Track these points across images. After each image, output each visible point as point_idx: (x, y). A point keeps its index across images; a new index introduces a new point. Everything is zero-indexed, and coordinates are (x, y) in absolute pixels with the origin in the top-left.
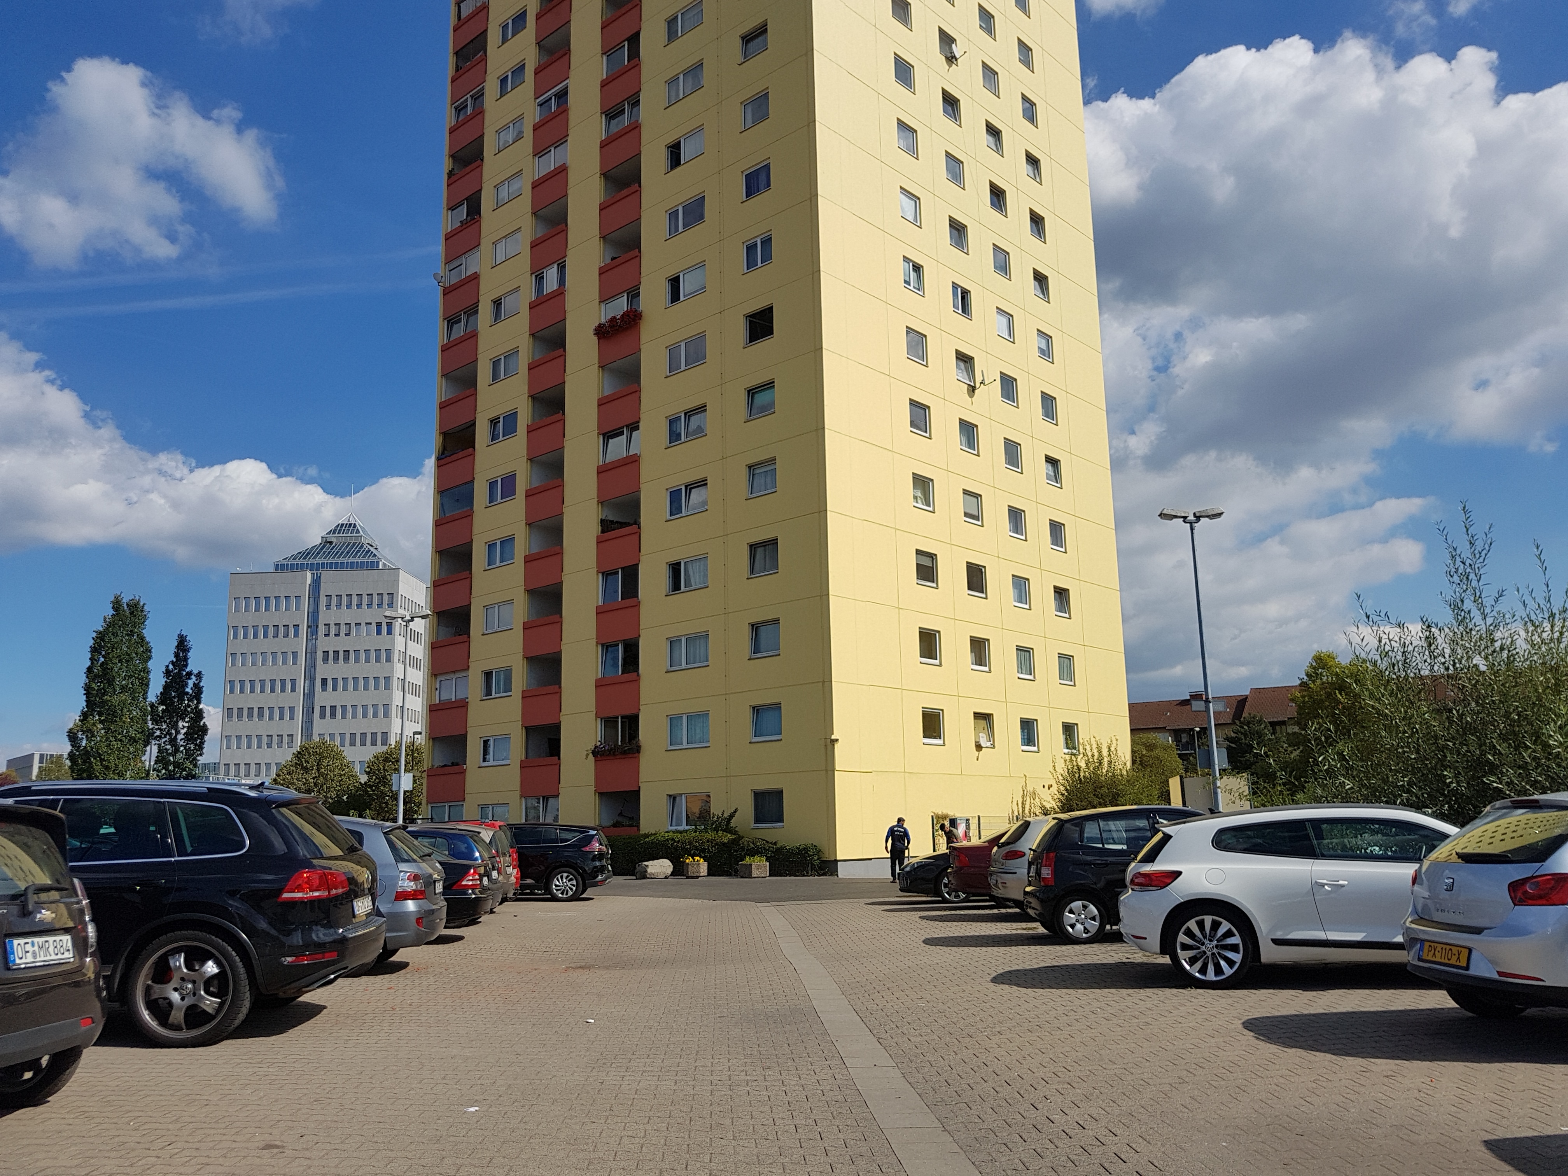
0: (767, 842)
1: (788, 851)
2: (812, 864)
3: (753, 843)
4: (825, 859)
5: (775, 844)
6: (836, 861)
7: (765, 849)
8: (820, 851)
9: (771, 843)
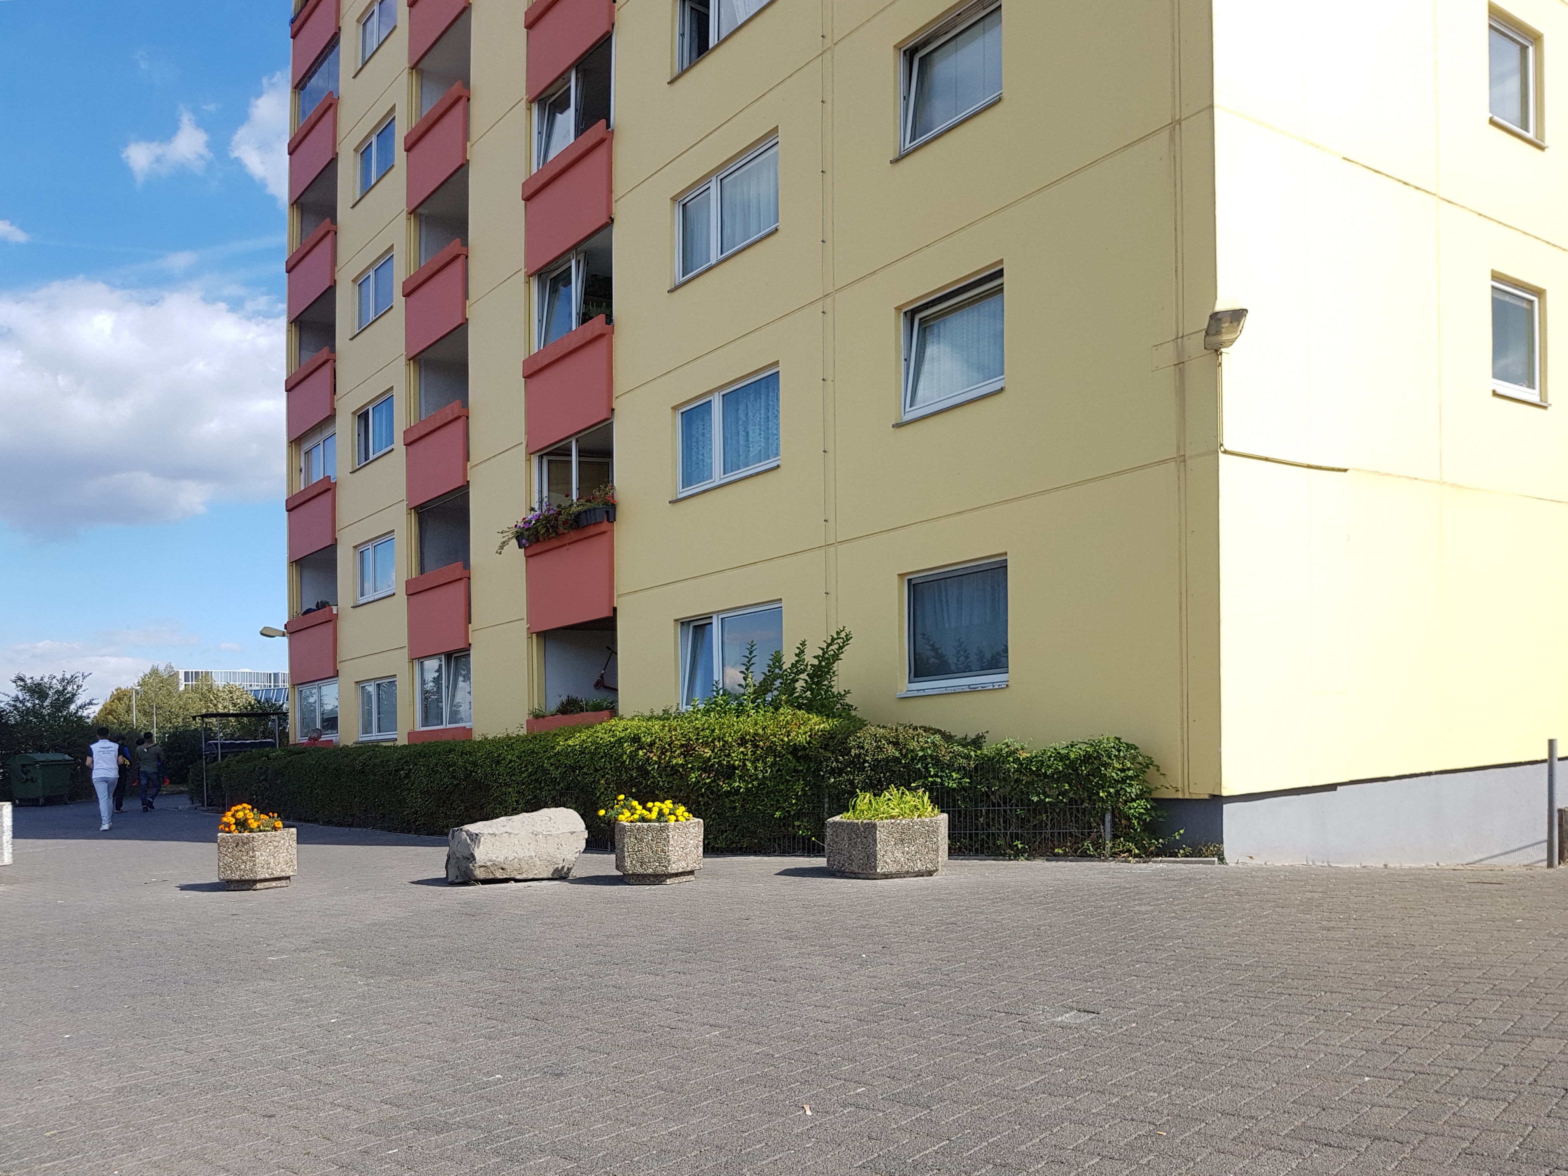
0: (948, 738)
1: (1024, 766)
2: (1117, 814)
3: (896, 744)
4: (1170, 794)
5: (977, 742)
6: (1217, 801)
7: (937, 761)
8: (1149, 764)
9: (964, 743)
